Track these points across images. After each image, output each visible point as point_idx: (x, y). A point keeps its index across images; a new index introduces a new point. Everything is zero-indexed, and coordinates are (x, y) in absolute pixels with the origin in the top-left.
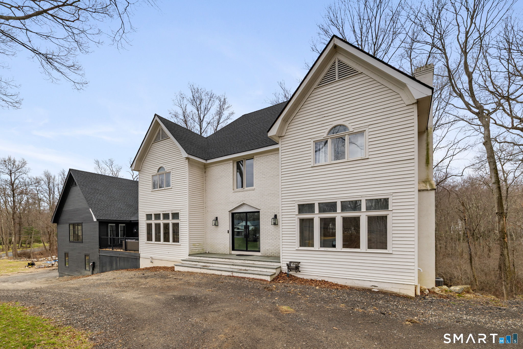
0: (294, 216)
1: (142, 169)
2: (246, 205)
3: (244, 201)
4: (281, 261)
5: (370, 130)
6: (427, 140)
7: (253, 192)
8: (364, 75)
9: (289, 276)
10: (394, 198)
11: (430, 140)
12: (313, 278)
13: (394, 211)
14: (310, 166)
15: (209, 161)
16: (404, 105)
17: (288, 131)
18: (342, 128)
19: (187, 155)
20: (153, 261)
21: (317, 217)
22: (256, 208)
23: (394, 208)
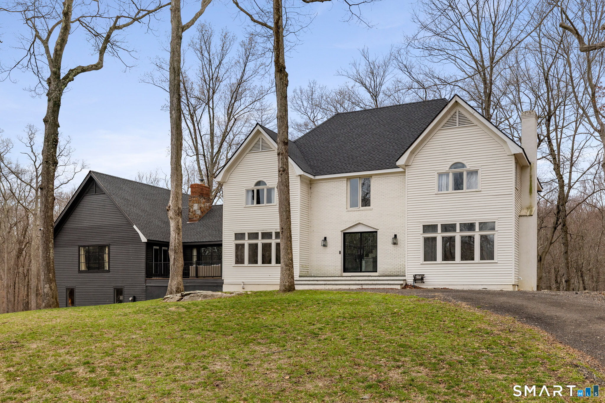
0: (419, 235)
1: (228, 181)
2: (361, 225)
3: (360, 220)
4: (406, 275)
5: (482, 170)
6: (531, 173)
7: (370, 211)
8: (478, 127)
9: (415, 287)
10: (499, 222)
11: (532, 173)
12: (436, 287)
13: (499, 232)
14: (434, 193)
15: (318, 177)
16: (506, 155)
17: (414, 161)
18: (461, 165)
19: (302, 173)
20: (245, 286)
21: (439, 236)
22: (374, 228)
23: (499, 229)
